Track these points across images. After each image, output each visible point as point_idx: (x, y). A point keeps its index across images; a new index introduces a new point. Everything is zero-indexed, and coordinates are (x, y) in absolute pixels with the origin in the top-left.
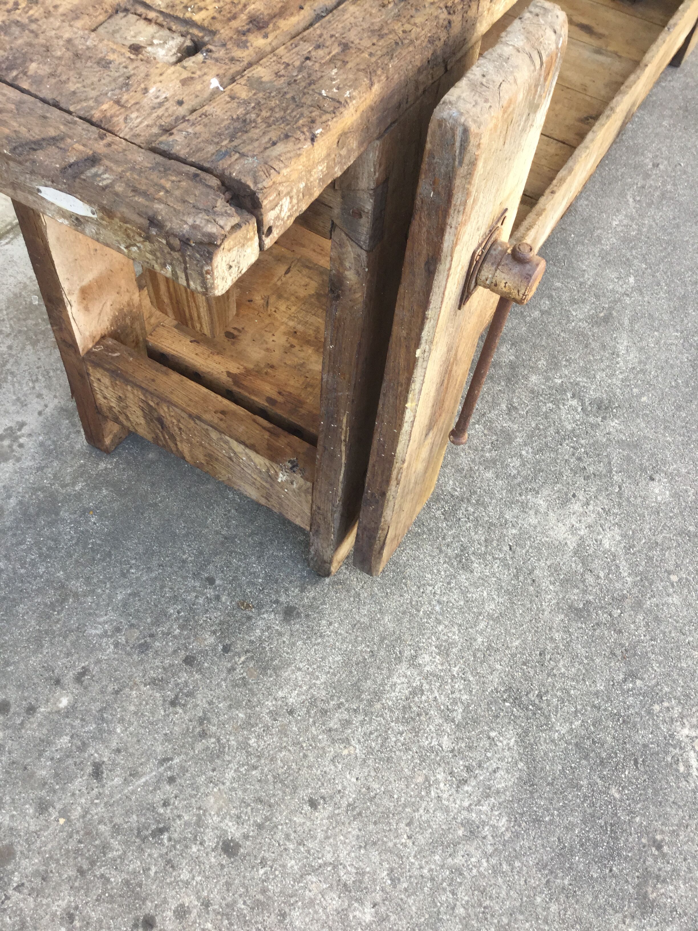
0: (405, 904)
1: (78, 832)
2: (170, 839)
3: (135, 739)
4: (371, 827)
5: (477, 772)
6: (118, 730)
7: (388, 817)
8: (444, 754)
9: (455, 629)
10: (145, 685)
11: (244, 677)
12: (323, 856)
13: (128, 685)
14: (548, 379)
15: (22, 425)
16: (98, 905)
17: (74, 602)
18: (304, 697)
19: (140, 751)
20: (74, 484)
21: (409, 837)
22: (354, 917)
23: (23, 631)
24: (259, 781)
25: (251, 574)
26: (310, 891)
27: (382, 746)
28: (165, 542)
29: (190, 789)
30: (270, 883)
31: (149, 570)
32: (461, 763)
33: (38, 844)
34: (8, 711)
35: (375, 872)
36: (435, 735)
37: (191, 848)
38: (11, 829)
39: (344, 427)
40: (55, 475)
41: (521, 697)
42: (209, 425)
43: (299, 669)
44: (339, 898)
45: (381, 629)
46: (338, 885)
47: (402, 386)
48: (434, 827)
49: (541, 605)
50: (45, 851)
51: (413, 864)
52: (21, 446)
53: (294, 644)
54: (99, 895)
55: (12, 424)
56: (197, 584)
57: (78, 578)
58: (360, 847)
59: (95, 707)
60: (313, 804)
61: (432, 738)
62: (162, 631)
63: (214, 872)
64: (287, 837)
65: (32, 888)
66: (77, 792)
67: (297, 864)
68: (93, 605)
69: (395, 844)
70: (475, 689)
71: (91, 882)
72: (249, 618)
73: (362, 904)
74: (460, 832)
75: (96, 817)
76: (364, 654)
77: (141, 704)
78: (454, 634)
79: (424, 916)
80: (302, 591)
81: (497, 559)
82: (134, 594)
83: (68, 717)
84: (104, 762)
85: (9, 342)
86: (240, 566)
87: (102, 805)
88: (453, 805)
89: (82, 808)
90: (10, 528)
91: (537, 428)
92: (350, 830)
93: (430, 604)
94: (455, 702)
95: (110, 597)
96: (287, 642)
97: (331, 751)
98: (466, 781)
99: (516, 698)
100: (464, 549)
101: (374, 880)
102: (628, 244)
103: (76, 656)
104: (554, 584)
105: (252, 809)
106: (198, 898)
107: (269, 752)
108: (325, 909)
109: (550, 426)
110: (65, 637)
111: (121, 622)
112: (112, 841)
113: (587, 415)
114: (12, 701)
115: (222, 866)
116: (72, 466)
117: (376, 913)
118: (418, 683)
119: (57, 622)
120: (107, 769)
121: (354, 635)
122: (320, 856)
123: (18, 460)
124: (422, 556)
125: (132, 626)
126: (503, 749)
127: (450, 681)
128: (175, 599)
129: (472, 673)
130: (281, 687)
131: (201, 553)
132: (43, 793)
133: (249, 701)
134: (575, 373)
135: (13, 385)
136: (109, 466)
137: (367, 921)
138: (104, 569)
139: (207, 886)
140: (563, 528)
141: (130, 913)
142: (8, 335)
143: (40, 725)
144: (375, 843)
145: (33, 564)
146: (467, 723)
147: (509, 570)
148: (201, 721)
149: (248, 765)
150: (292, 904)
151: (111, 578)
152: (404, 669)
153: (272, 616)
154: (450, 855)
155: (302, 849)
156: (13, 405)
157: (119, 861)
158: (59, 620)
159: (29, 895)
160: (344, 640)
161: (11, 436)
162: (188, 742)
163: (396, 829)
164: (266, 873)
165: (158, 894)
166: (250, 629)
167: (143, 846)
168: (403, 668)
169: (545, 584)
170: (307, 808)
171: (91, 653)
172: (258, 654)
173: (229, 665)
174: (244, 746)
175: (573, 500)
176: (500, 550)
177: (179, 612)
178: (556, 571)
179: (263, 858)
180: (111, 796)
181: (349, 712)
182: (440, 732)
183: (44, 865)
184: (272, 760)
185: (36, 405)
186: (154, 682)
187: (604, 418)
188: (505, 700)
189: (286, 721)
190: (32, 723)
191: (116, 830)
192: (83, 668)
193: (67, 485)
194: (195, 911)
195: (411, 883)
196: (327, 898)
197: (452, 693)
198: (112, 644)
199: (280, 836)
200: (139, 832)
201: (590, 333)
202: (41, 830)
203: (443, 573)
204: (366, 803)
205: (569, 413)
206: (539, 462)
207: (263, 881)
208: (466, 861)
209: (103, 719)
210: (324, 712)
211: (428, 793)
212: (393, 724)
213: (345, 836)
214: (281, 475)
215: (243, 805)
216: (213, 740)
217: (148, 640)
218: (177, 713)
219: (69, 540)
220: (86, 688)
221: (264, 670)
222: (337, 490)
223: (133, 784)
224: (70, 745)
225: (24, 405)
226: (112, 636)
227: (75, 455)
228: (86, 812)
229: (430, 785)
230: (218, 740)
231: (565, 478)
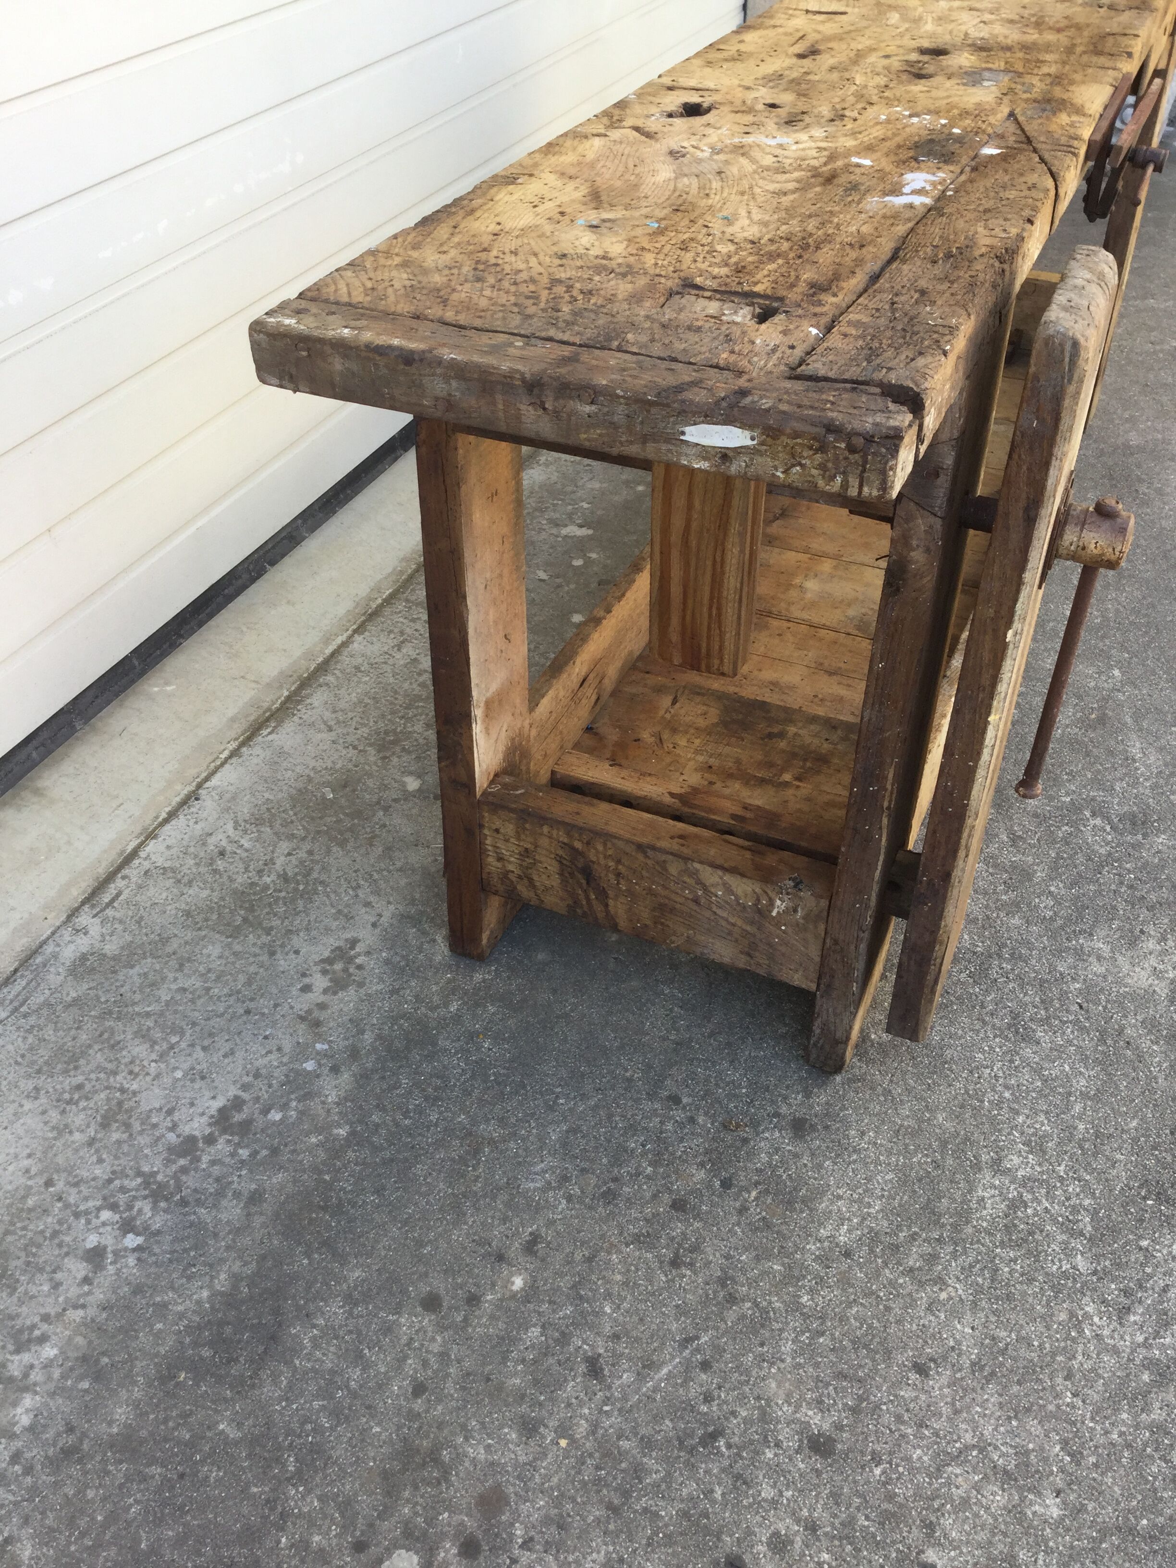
0: (1101, 1485)
1: (591, 1455)
2: (729, 1446)
3: (635, 1318)
4: (1015, 1389)
5: (1139, 1295)
6: (608, 1310)
7: (1034, 1371)
8: (1084, 1278)
9: (1042, 1118)
10: (627, 1245)
11: (764, 1218)
12: (959, 1438)
13: (602, 1248)
14: (1051, 798)
15: (354, 942)
16: (653, 1551)
17: (492, 1151)
18: (859, 1233)
19: (648, 1334)
20: (446, 1005)
21: (1075, 1395)
22: (1034, 1513)
23: (431, 1198)
24: (832, 1350)
25: (728, 1084)
26: (957, 1487)
27: (993, 1281)
28: (595, 1060)
29: (736, 1375)
30: (896, 1485)
31: (584, 1097)
32: (1113, 1286)
33: (537, 1479)
34: (440, 1305)
35: (1042, 1449)
36: (1062, 1256)
37: (764, 1453)
38: (492, 1464)
39: (889, 787)
40: (417, 997)
41: (1165, 1191)
42: (668, 853)
43: (840, 1197)
44: (1003, 1490)
45: (937, 1131)
46: (995, 1474)
47: (984, 690)
48: (1106, 1375)
49: (1150, 1071)
50: (551, 1488)
51: (1093, 1429)
52: (360, 967)
53: (820, 1166)
54: (649, 1538)
55: (341, 943)
56: (657, 1106)
57: (487, 1121)
58: (1009, 1418)
59: (564, 1283)
60: (921, 1370)
61: (1060, 1260)
62: (628, 1172)
63: (808, 1482)
64: (899, 1419)
65: (547, 1542)
66: (574, 1400)
67: (926, 1454)
68: (520, 1151)
69: (1058, 1407)
70: (1098, 1189)
71: (632, 1520)
72: (745, 1141)
73: (1039, 1494)
74: (1146, 1377)
75: (611, 1431)
76: (924, 1166)
77: (628, 1271)
78: (1043, 1125)
79: (1135, 1497)
80: (808, 1095)
81: (1066, 1022)
82: (574, 1131)
83: (529, 1302)
84: (600, 1355)
85: (307, 846)
86: (710, 1076)
87: (616, 1413)
88: (1122, 1343)
89: (587, 1420)
90: (374, 1071)
91: (1059, 857)
92: (986, 1397)
93: (993, 1090)
94: (1075, 1210)
95: (541, 1138)
96: (810, 1165)
97: (923, 1297)
98: (1129, 1308)
99: (1159, 1193)
100: (1015, 1016)
101: (1045, 1460)
102: (1096, 633)
103: (516, 1220)
104: (1157, 1043)
105: (835, 1389)
106: (798, 1521)
107: (833, 1310)
108: (987, 1509)
109: (1076, 853)
110: (494, 1198)
111: (567, 1168)
112: (645, 1460)
113: (1121, 834)
114: (442, 1292)
115: (818, 1473)
116: (437, 984)
117: (1064, 1502)
118: (1015, 1193)
119: (476, 1181)
120: (607, 1364)
121: (901, 1143)
122: (955, 1438)
123: (361, 985)
124: (960, 1032)
125: (583, 1171)
126: (1166, 1261)
127: (1058, 1185)
128: (632, 1128)
129: (1086, 1170)
130: (821, 1224)
131: (649, 1067)
132: (524, 1408)
133: (782, 1247)
134: (1085, 787)
135: (328, 896)
136: (487, 976)
137: (1055, 1516)
138: (521, 1103)
139: (804, 1503)
140: (1143, 973)
141: (703, 1556)
142: (303, 839)
143: (492, 1317)
144: (1028, 1410)
145: (419, 1110)
146: (1103, 1235)
147: (1088, 1034)
148: (722, 1282)
149: (809, 1331)
150: (938, 1510)
151: (533, 1114)
152: (988, 1178)
153: (777, 1134)
154: (1143, 1410)
155: (926, 1432)
156: (335, 920)
157: (663, 1486)
158: (478, 1177)
159: (546, 1552)
160: (890, 1153)
161: (342, 958)
162: (712, 1312)
163: (1053, 1387)
164: (884, 1472)
165: (737, 1524)
166: (752, 1155)
167: (692, 1460)
168: (986, 1176)
169: (1145, 1044)
170: (913, 1376)
171: (537, 1213)
172: (773, 1185)
173: (738, 1204)
174: (794, 1306)
175: (1143, 938)
176: (1068, 1011)
177: (644, 1146)
178: (1153, 1027)
179: (873, 1452)
180: (625, 1398)
181: (929, 1243)
182: (1068, 1252)
183: (554, 1507)
184: (841, 1320)
185: (365, 916)
186: (637, 1239)
187: (1145, 835)
188: (1145, 1198)
189: (844, 1267)
190: (480, 1318)
191: (647, 1444)
192: (531, 1234)
193: (438, 1007)
194: (798, 1539)
195: (1099, 1455)
196: (985, 1493)
197: (1068, 1199)
198: (563, 1197)
199: (886, 1419)
200: (681, 1443)
201: (1086, 739)
202: (535, 1459)
203: (998, 1050)
204: (997, 1358)
205: (1095, 835)
206: (1079, 897)
207: (885, 1484)
208: (1168, 1415)
209: (581, 1298)
210: (895, 1248)
211: (1081, 1332)
212: (998, 1250)
213: (981, 1407)
214: (778, 902)
215: (820, 1384)
216: (748, 1305)
217: (612, 1185)
218: (684, 1276)
219: (461, 1075)
220: (543, 1260)
221: (790, 1204)
222: (869, 899)
223: (652, 1379)
224: (543, 1338)
225: (349, 918)
226: (559, 1188)
227: (438, 970)
228: (594, 1427)
229: (1080, 1322)
230: (756, 1304)
231: (1121, 912)
